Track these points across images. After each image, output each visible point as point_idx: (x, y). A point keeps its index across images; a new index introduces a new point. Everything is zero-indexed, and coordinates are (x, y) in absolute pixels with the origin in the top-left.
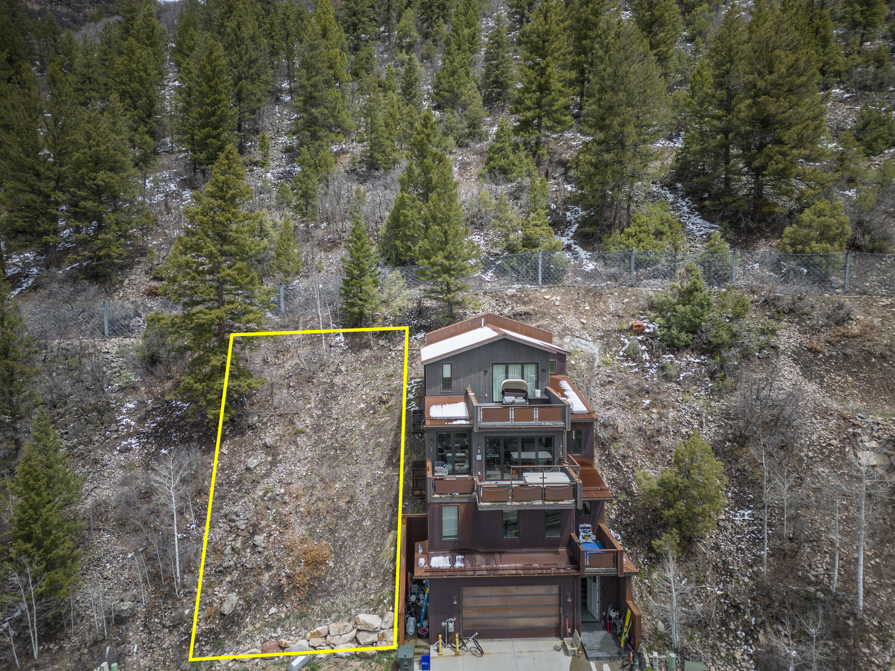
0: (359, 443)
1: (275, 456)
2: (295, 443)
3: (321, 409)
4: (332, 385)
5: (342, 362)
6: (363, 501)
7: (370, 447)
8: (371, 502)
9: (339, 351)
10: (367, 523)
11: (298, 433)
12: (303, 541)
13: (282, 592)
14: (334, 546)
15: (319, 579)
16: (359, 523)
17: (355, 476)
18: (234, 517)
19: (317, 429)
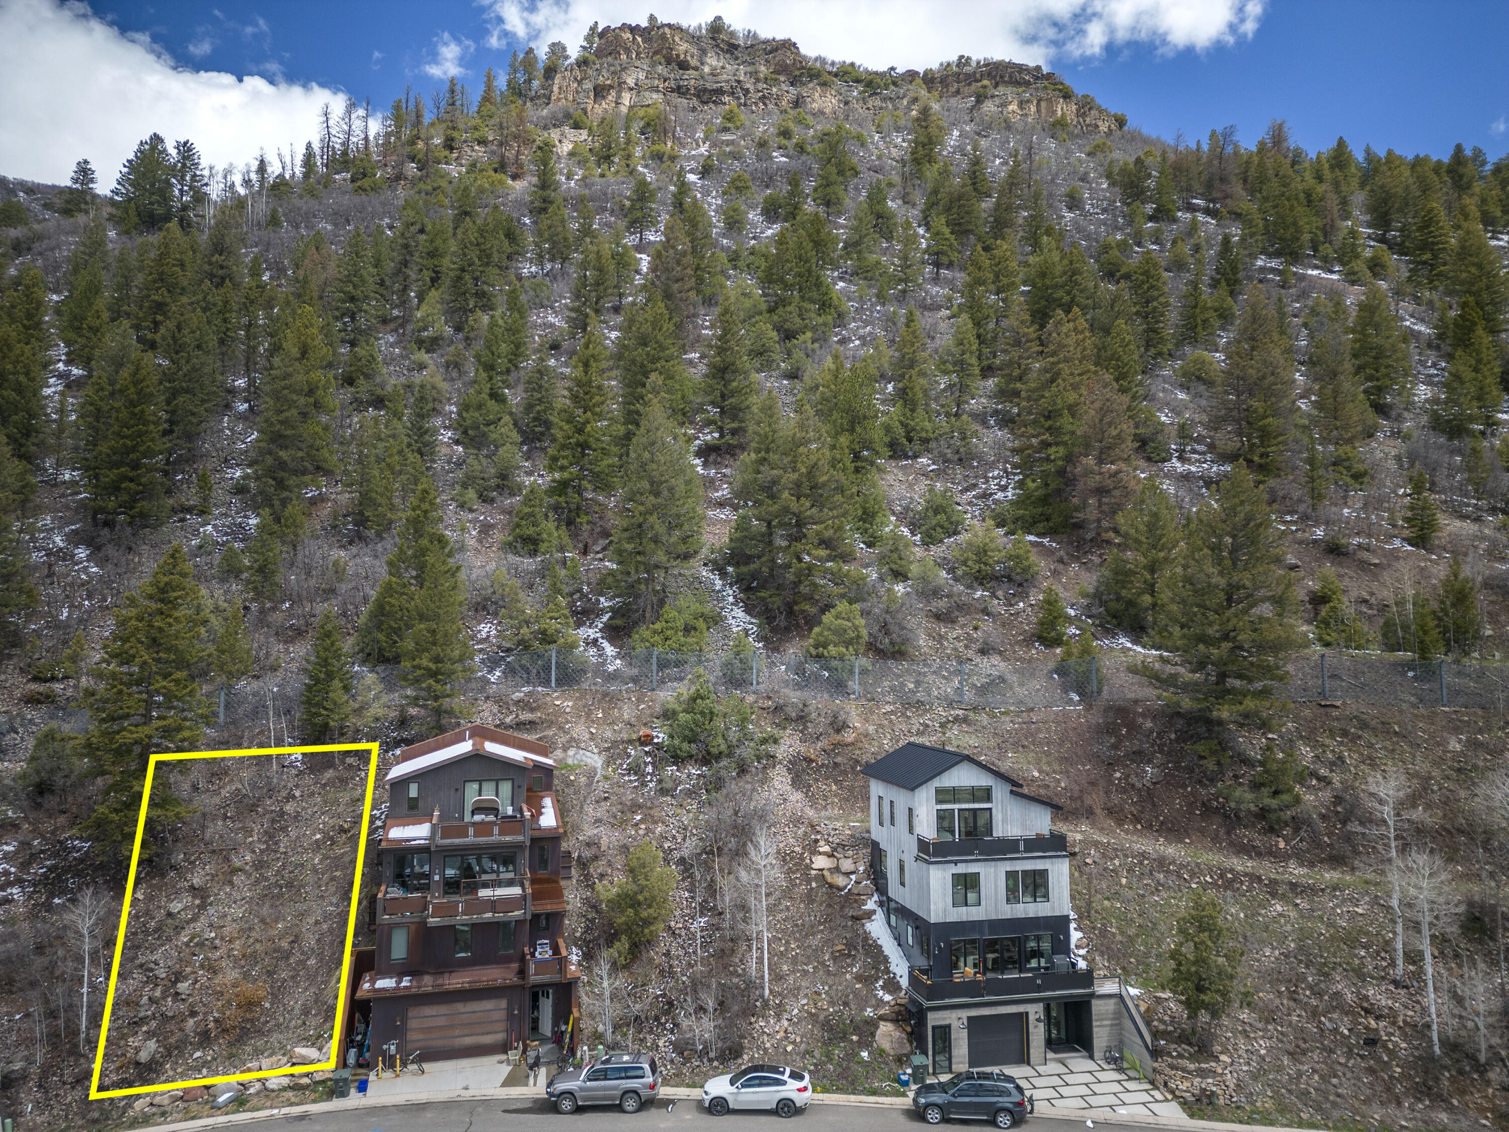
0: (310, 879)
1: (204, 898)
2: (231, 883)
3: (266, 842)
4: (282, 813)
5: (297, 786)
6: (310, 941)
7: (323, 882)
8: (319, 940)
9: (294, 772)
10: (312, 962)
11: (235, 871)
12: (235, 986)
13: (209, 1038)
14: (272, 987)
15: (252, 1021)
16: (302, 963)
17: (302, 915)
18: (152, 966)
19: (259, 865)
